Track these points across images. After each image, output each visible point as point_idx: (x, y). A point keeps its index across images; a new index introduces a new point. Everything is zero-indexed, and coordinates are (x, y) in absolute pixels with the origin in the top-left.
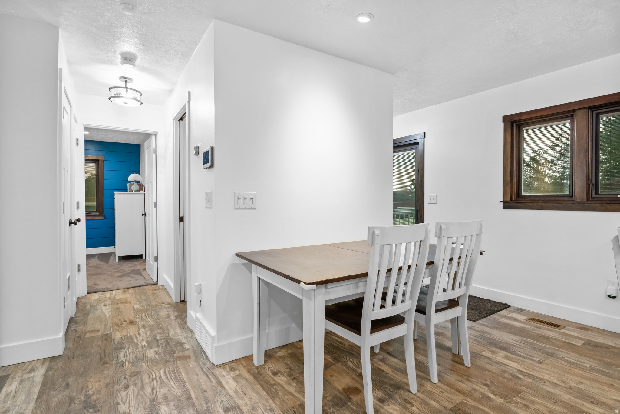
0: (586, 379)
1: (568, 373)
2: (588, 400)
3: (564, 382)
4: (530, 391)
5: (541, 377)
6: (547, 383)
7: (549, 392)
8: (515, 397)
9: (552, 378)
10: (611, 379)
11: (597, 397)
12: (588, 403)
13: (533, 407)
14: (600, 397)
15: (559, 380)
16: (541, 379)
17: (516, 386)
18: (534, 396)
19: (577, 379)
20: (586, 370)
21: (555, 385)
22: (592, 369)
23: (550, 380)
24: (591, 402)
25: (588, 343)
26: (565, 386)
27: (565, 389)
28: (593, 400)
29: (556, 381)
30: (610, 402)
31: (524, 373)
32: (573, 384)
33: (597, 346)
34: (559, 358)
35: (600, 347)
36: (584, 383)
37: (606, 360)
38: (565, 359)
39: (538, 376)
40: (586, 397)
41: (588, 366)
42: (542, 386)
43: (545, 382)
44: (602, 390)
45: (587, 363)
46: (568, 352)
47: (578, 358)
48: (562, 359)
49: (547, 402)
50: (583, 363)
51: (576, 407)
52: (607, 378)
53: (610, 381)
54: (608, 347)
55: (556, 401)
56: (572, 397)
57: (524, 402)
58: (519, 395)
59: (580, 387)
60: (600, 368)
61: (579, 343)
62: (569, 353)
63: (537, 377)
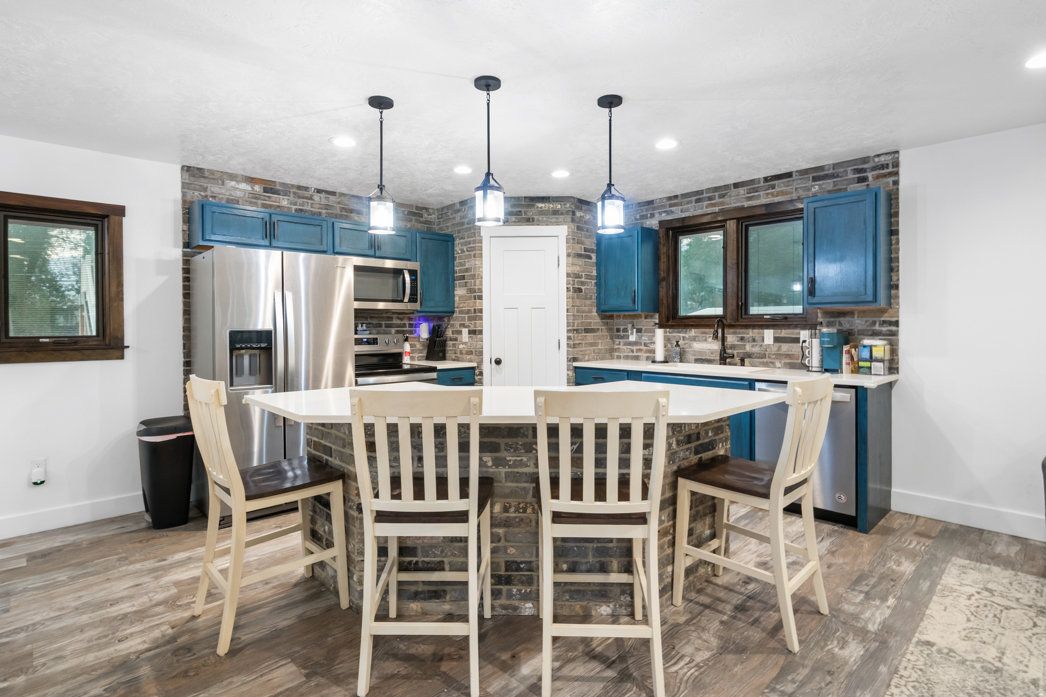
0: (80, 591)
1: (54, 598)
2: (106, 606)
3: (63, 608)
4: (39, 643)
5: (31, 622)
6: (47, 623)
7: (61, 628)
8: (33, 662)
9: (44, 614)
10: (101, 576)
11: (110, 597)
12: (109, 607)
13: (67, 653)
14: (112, 596)
15: (54, 611)
16: (33, 625)
17: (15, 653)
18: (51, 643)
19: (71, 596)
20: (65, 583)
21: (58, 617)
22: (72, 579)
23: (46, 618)
24: (111, 605)
25: (31, 557)
26: (68, 611)
27: (73, 613)
28: (110, 603)
29: (52, 614)
30: (125, 593)
31: (4, 635)
32: (74, 604)
33: (45, 555)
34: (20, 592)
35: (50, 553)
36: (83, 596)
37: (73, 562)
38: (30, 588)
39: (26, 624)
40: (102, 605)
41: (65, 578)
42: (46, 629)
43: (43, 624)
44: (105, 589)
45: (59, 577)
46: (22, 580)
47: (43, 578)
48: (26, 590)
49: (73, 637)
50: (54, 579)
51: (104, 619)
52: (96, 577)
53: (102, 577)
54: (59, 550)
55: (82, 629)
56: (90, 615)
57: (51, 657)
58: (34, 656)
59: (84, 601)
60: (79, 573)
61: (23, 563)
62: (26, 579)
63: (27, 627)
